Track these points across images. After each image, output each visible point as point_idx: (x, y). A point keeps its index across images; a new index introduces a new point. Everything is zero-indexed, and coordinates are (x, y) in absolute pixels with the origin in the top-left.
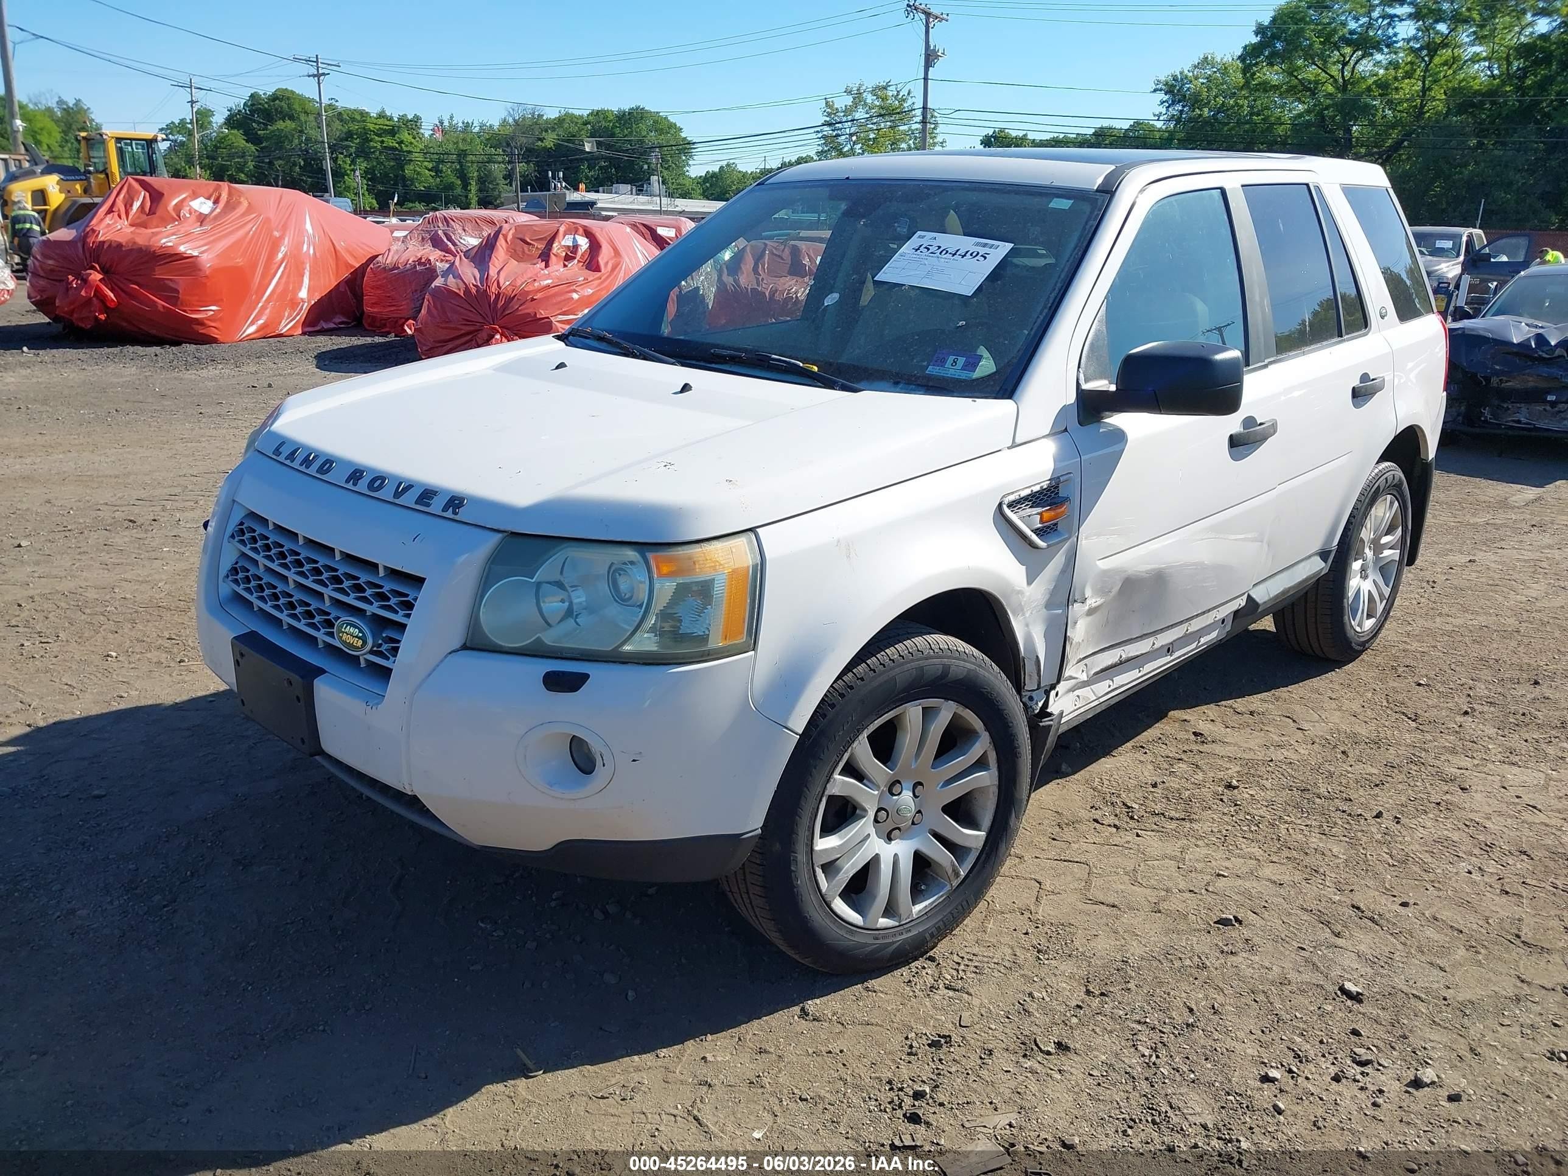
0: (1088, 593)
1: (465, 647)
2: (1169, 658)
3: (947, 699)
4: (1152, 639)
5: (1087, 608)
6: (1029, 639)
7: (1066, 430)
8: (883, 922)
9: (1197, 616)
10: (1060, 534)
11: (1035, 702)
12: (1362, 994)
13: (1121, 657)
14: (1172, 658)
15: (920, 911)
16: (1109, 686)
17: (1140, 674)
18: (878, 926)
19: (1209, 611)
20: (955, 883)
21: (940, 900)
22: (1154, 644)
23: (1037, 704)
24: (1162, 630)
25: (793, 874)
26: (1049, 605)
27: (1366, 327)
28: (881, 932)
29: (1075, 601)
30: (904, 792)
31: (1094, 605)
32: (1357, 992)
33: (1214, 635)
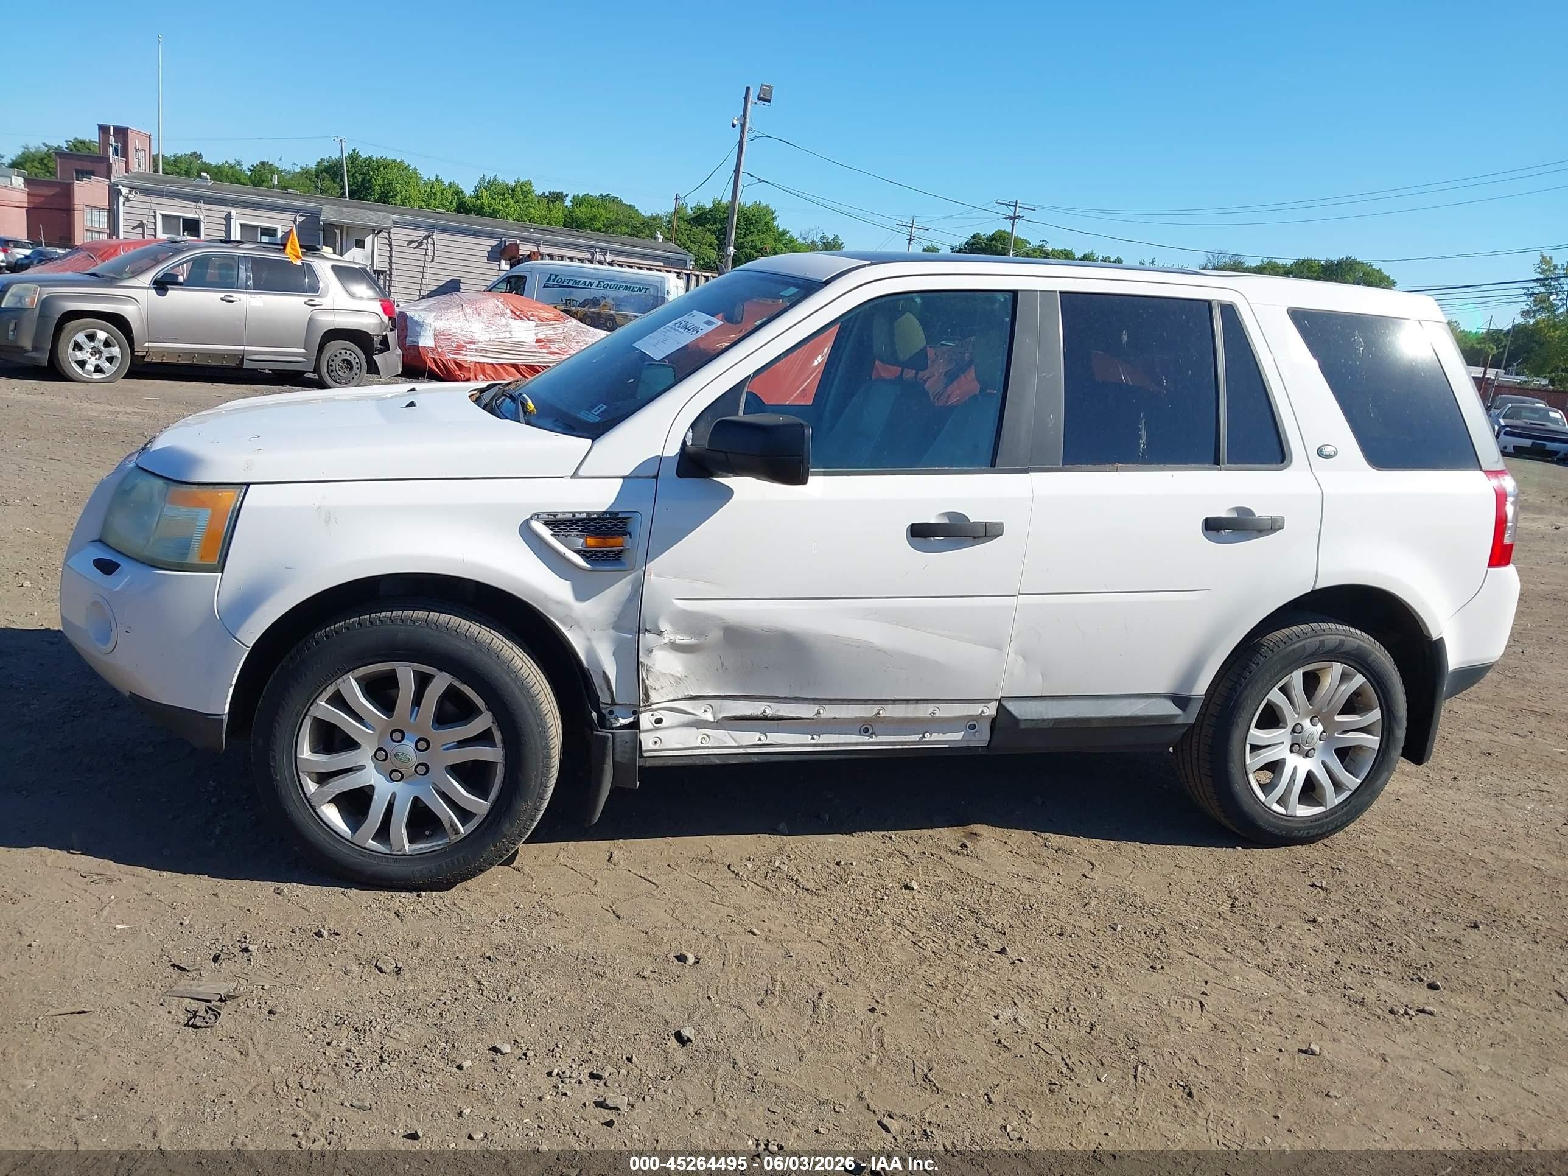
0: (664, 626)
1: (100, 541)
2: (866, 739)
3: (441, 669)
4: (816, 707)
5: (666, 640)
6: (591, 652)
7: (656, 477)
8: (372, 844)
9: (894, 701)
10: (622, 564)
11: (613, 716)
12: (691, 1041)
13: (765, 711)
14: (871, 740)
15: (415, 850)
16: (760, 739)
17: (812, 742)
18: (367, 846)
19: (917, 702)
20: (454, 838)
21: (437, 848)
22: (818, 712)
23: (617, 718)
24: (831, 701)
25: (272, 768)
26: (616, 627)
27: (1282, 462)
28: (368, 852)
29: (646, 630)
30: (405, 740)
31: (678, 642)
32: (688, 1038)
33: (958, 736)
